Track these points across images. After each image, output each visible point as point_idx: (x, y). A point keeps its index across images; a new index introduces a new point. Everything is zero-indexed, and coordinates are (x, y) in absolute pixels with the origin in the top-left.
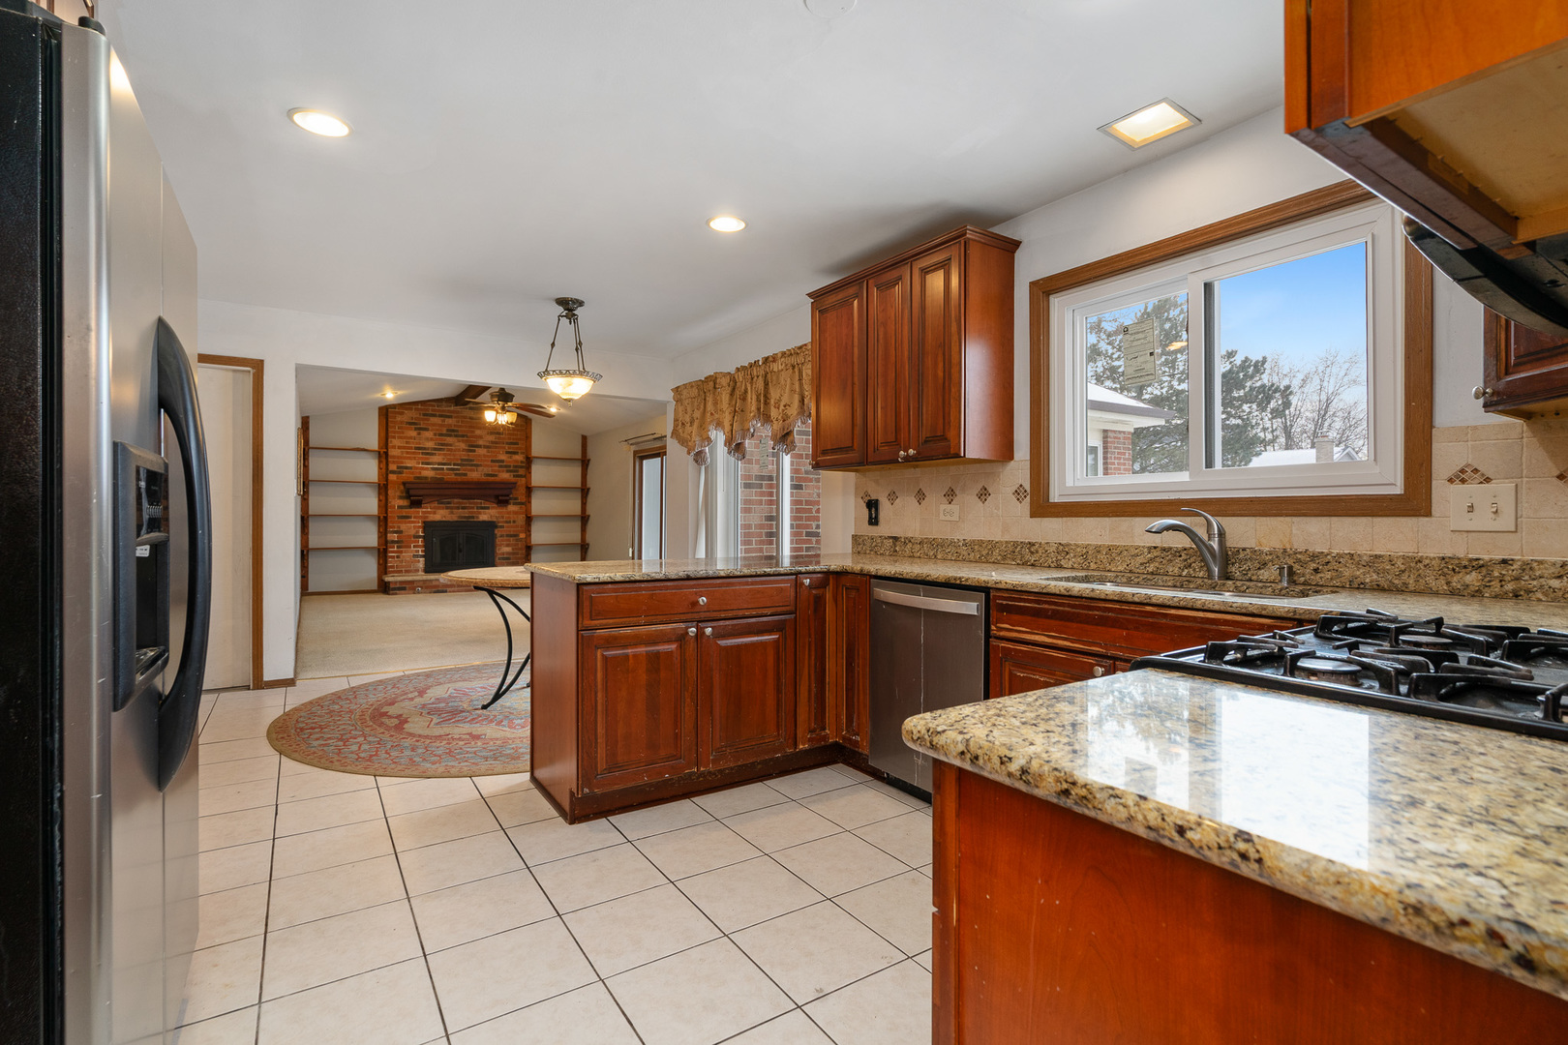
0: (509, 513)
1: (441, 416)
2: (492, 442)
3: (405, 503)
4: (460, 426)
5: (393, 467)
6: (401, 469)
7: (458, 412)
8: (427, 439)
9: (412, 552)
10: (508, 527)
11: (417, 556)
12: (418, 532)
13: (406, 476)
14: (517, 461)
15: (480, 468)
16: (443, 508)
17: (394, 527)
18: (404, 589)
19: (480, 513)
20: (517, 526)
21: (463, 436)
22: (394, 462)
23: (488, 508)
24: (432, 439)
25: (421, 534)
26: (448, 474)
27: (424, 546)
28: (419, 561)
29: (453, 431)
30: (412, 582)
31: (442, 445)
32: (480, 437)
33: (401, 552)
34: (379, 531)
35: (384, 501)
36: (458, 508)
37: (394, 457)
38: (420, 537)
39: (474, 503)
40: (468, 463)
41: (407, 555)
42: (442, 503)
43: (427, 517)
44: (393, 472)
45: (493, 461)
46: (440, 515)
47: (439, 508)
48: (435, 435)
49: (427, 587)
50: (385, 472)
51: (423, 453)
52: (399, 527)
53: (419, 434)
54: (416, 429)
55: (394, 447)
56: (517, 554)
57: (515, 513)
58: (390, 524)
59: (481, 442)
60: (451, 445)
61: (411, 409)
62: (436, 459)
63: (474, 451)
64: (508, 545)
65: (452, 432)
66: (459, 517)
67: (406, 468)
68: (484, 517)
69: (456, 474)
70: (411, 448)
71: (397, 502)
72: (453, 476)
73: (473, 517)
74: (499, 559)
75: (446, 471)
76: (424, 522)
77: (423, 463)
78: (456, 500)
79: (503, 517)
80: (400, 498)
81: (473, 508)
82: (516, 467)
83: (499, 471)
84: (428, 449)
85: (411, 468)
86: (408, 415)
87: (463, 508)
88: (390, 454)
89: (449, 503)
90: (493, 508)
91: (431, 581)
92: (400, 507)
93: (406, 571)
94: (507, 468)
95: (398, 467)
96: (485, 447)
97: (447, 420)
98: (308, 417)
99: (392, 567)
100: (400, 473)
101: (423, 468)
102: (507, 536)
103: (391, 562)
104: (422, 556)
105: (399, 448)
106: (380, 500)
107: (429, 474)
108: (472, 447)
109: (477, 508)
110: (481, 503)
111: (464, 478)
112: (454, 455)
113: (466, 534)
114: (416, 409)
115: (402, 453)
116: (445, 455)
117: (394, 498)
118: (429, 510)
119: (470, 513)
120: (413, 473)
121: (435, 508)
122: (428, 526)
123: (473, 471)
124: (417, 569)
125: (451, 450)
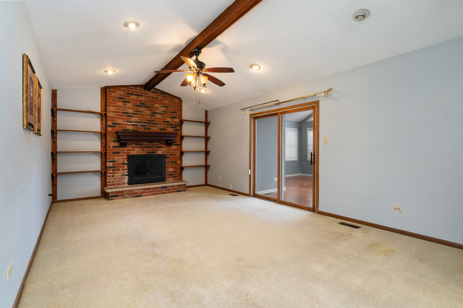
0: (172, 150)
1: (136, 95)
2: (164, 111)
3: (117, 144)
4: (147, 102)
5: (110, 123)
6: (114, 125)
7: (145, 93)
8: (129, 108)
9: (121, 173)
10: (172, 157)
11: (124, 175)
12: (124, 161)
13: (117, 128)
14: (176, 122)
15: (158, 125)
16: (138, 148)
17: (110, 159)
18: (117, 196)
19: (158, 150)
20: (176, 157)
21: (148, 107)
22: (110, 120)
23: (161, 147)
24: (132, 108)
25: (126, 162)
26: (141, 128)
27: (128, 169)
28: (125, 178)
29: (143, 104)
30: (122, 192)
31: (138, 111)
32: (158, 108)
33: (115, 173)
34: (101, 161)
35: (104, 143)
36: (146, 147)
37: (110, 117)
38: (125, 164)
39: (155, 145)
40: (152, 122)
41: (118, 175)
42: (137, 145)
43: (129, 153)
44: (110, 126)
45: (164, 122)
46: (136, 151)
47: (136, 147)
48: (133, 105)
49: (131, 194)
50: (105, 126)
51: (127, 116)
52: (113, 159)
53: (124, 104)
54: (123, 102)
55: (110, 111)
56: (176, 172)
57: (175, 150)
58: (108, 157)
59: (158, 111)
60: (142, 112)
61: (120, 90)
62: (134, 119)
63: (154, 116)
64: (172, 167)
65: (142, 105)
66: (147, 152)
67: (118, 124)
68: (159, 152)
69: (145, 128)
70: (120, 112)
71: (112, 144)
72: (143, 129)
73: (154, 152)
74: (168, 175)
75: (139, 127)
76: (128, 156)
77: (127, 122)
78: (145, 143)
79: (169, 152)
80: (114, 141)
81: (154, 147)
82: (175, 125)
83: (167, 127)
84: (129, 113)
85: (120, 124)
86: (119, 93)
87: (149, 147)
88: (108, 115)
89: (141, 144)
90: (164, 147)
91: (133, 190)
92: (114, 147)
93: (118, 184)
94: (172, 127)
95: (113, 123)
96: (160, 114)
97: (140, 97)
98: (56, 90)
99: (110, 182)
100: (114, 127)
101: (127, 125)
102: (171, 162)
103: (109, 179)
104: (127, 175)
105: (113, 112)
106: (102, 143)
107: (130, 128)
108: (154, 113)
109: (156, 147)
110: (158, 145)
111: (149, 131)
112: (144, 118)
113: (151, 162)
114: (123, 90)
115: (115, 115)
116: (139, 117)
117: (110, 141)
118: (130, 148)
119: (152, 150)
120: (121, 127)
121: (134, 147)
122: (130, 158)
123: (154, 126)
124: (124, 184)
125: (142, 115)
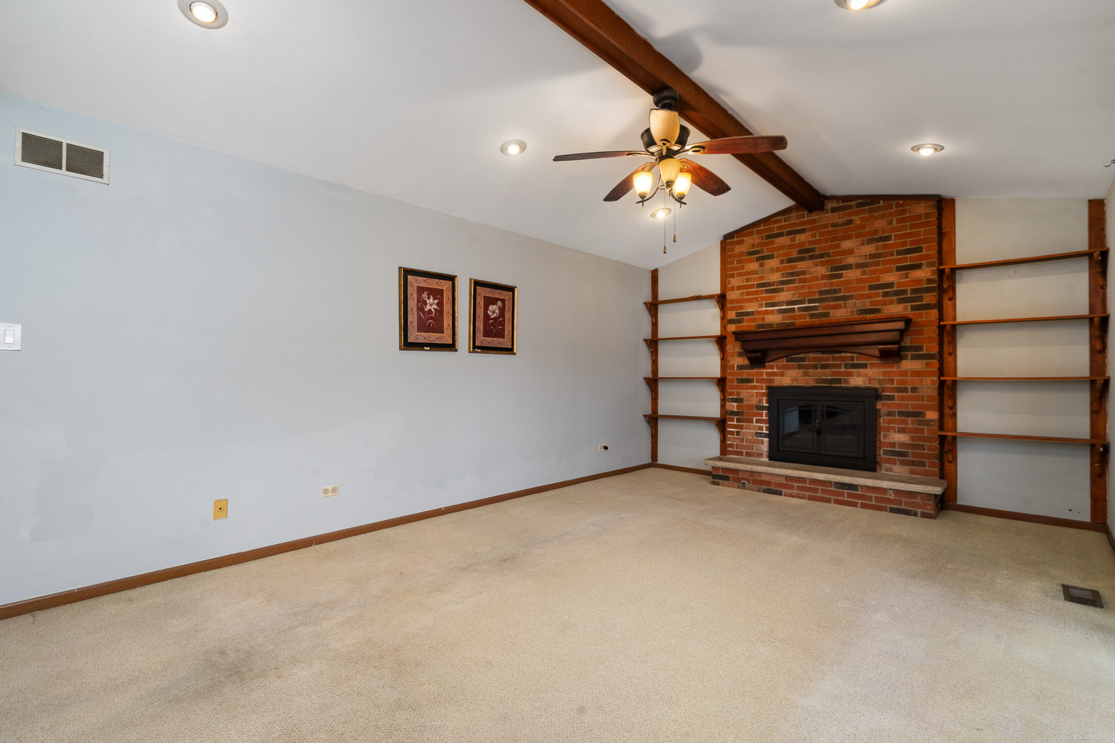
0: (904, 373)
1: (789, 233)
2: (872, 256)
3: (745, 361)
4: (818, 242)
5: (731, 315)
6: (740, 317)
7: (814, 221)
8: (772, 270)
9: (754, 428)
10: (901, 398)
11: (761, 435)
12: (761, 401)
13: (747, 325)
14: (919, 281)
15: (850, 302)
16: (794, 368)
17: (732, 394)
18: (727, 478)
19: (851, 374)
20: (922, 398)
21: (822, 256)
22: (732, 309)
23: (864, 366)
24: (778, 270)
25: (765, 404)
26: (800, 317)
27: (770, 421)
28: (762, 442)
29: (808, 251)
30: (736, 471)
31: (793, 274)
32: (851, 252)
33: (741, 427)
34: (720, 398)
35: (724, 360)
36: (815, 367)
37: (733, 301)
38: (763, 408)
39: (843, 359)
40: (832, 296)
41: (749, 431)
42: (793, 360)
43: (772, 381)
44: (733, 320)
45: (871, 288)
46: (790, 377)
47: (788, 368)
48: (782, 262)
50: (725, 322)
51: (767, 291)
52: (738, 394)
53: (762, 265)
54: (758, 259)
55: (733, 289)
56: (922, 447)
57: (916, 373)
58: (731, 390)
59: (851, 260)
60: (803, 273)
61: (752, 234)
62: (784, 296)
63: (840, 276)
64: (901, 431)
65: (806, 253)
66: (817, 381)
67: (747, 314)
68: (858, 380)
69: (812, 316)
70: (752, 287)
71: (736, 361)
72: (808, 319)
73: (839, 381)
74: (886, 452)
75: (797, 313)
76: (768, 388)
77: (767, 305)
78: (812, 355)
79: (891, 381)
80: (740, 355)
81: (839, 366)
82: (914, 291)
83: (884, 303)
84: (773, 284)
85: (752, 313)
86: (750, 241)
87: (824, 367)
88: (729, 297)
89: (802, 359)
90: (873, 365)
91: (759, 473)
92: (740, 367)
93: (748, 454)
94: (900, 296)
95: (738, 314)
96: (858, 266)
97: (797, 236)
99: (732, 446)
100: (740, 321)
101: (767, 313)
102: (901, 414)
103: (731, 439)
104: (766, 436)
105: (739, 288)
106: (721, 359)
107: (774, 319)
108: (837, 269)
109: (846, 366)
110: (852, 358)
111: (825, 320)
112: (809, 287)
113: (827, 407)
114: (758, 232)
115: (742, 294)
116: (796, 288)
117: (733, 356)
118: (775, 370)
119: (833, 373)
120: (754, 320)
121: (782, 367)
122: (775, 394)
123: (839, 307)
124: (760, 455)
125: (804, 281)
